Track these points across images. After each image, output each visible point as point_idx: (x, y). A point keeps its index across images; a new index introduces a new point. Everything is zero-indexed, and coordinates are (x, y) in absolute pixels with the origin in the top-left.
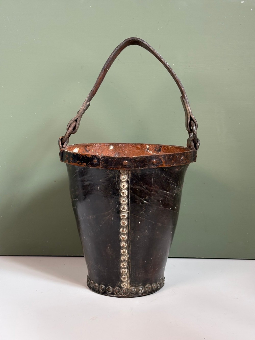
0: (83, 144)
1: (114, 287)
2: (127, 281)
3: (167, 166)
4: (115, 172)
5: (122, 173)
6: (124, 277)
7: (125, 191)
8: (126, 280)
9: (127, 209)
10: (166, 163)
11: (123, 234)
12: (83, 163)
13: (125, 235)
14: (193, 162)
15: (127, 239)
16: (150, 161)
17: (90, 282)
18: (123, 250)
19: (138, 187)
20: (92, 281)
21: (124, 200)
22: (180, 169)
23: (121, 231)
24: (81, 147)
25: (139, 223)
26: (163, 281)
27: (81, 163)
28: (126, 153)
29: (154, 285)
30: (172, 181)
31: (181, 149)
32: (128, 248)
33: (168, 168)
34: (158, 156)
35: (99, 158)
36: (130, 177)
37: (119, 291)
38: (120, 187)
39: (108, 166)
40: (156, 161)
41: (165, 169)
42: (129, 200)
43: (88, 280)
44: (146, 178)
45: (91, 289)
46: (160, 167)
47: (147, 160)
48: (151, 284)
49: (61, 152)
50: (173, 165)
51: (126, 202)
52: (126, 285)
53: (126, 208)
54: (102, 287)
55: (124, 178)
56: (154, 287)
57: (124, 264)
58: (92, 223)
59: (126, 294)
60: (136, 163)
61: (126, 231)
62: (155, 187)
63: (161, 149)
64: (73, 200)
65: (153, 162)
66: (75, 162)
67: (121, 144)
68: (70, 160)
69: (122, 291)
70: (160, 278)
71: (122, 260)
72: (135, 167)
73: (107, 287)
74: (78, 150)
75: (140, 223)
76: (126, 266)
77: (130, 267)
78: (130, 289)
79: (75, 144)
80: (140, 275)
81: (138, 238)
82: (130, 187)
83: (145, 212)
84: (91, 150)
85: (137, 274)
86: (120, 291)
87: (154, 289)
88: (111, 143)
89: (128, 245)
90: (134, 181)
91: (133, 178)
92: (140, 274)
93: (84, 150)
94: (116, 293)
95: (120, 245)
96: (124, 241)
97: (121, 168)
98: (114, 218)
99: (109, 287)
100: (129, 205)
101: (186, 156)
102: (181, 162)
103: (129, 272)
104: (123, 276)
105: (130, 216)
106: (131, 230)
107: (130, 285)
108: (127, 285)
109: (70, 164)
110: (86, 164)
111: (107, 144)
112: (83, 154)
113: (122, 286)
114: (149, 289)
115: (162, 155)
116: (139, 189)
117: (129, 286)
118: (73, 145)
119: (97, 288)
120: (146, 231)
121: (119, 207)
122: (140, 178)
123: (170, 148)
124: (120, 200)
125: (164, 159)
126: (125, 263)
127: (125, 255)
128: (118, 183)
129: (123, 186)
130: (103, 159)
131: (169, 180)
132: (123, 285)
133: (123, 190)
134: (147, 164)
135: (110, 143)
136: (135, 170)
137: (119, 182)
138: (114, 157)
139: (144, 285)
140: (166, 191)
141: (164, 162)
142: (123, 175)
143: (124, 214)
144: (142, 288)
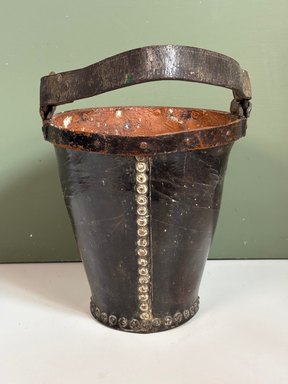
0: (77, 110)
1: (129, 319)
2: (148, 311)
3: (206, 148)
4: (128, 159)
5: (138, 160)
6: (144, 305)
7: (144, 186)
8: (147, 309)
9: (146, 212)
10: (205, 142)
11: (142, 247)
12: (79, 146)
13: (145, 249)
14: (242, 137)
15: (147, 254)
16: (180, 140)
17: (95, 309)
18: (142, 270)
19: (162, 180)
20: (97, 309)
21: (142, 200)
22: (224, 150)
23: (138, 243)
24: (75, 116)
25: (165, 231)
26: (197, 303)
27: (75, 146)
28: (140, 120)
29: (186, 312)
30: (212, 168)
31: (220, 115)
32: (149, 266)
33: (207, 150)
34: (192, 133)
35: (103, 138)
36: (150, 165)
37: (137, 323)
38: (136, 180)
39: (118, 151)
40: (190, 140)
41: (202, 152)
42: (149, 199)
43: (92, 307)
44: (175, 166)
45: (97, 319)
46: (196, 149)
47: (177, 140)
48: (182, 312)
49: (44, 126)
50: (215, 145)
51: (145, 202)
52: (146, 315)
53: (145, 210)
54: (112, 318)
55: (142, 167)
56: (186, 315)
57: (144, 289)
58: (96, 231)
59: (147, 328)
60: (159, 145)
61: (146, 244)
62: (189, 179)
63: (190, 114)
64: (66, 197)
65: (185, 143)
66: (66, 144)
67: (132, 108)
68: (59, 140)
69: (142, 324)
70: (193, 301)
71: (141, 282)
72: (158, 152)
73: (119, 318)
74: (70, 119)
75: (167, 231)
76: (146, 291)
77: (152, 291)
78: (153, 321)
79: (66, 111)
80: (166, 301)
81: (163, 252)
82: (151, 180)
83: (173, 215)
84: (90, 118)
85: (162, 300)
86: (138, 325)
87: (186, 318)
88: (119, 107)
89: (149, 262)
90: (157, 172)
91: (155, 167)
92: (167, 299)
93: (79, 119)
94: (132, 327)
95: (137, 262)
96: (143, 257)
97: (138, 153)
98: (128, 226)
99: (123, 319)
100: (150, 206)
101: (233, 130)
102: (227, 140)
103: (151, 299)
104: (142, 304)
105: (152, 221)
106: (152, 241)
107: (153, 316)
108: (148, 316)
109: (59, 145)
110: (84, 147)
111: (112, 109)
112: (78, 131)
113: (141, 317)
114: (179, 319)
115: (198, 131)
116: (164, 182)
117: (151, 318)
118: (63, 112)
119: (106, 319)
120: (175, 242)
121: (135, 210)
122: (165, 166)
123: (204, 113)
124: (136, 200)
125: (201, 136)
126: (145, 287)
127: (145, 276)
128: (133, 174)
129: (140, 179)
130: (109, 140)
131: (208, 167)
132: (143, 317)
133: (141, 185)
134: (177, 145)
135: (116, 107)
136: (158, 156)
137: (135, 173)
138: (126, 137)
139: (172, 314)
140: (204, 183)
141: (201, 141)
142: (140, 163)
143: (143, 220)
144: (169, 318)
